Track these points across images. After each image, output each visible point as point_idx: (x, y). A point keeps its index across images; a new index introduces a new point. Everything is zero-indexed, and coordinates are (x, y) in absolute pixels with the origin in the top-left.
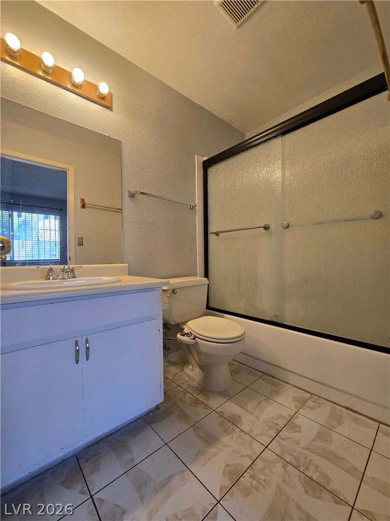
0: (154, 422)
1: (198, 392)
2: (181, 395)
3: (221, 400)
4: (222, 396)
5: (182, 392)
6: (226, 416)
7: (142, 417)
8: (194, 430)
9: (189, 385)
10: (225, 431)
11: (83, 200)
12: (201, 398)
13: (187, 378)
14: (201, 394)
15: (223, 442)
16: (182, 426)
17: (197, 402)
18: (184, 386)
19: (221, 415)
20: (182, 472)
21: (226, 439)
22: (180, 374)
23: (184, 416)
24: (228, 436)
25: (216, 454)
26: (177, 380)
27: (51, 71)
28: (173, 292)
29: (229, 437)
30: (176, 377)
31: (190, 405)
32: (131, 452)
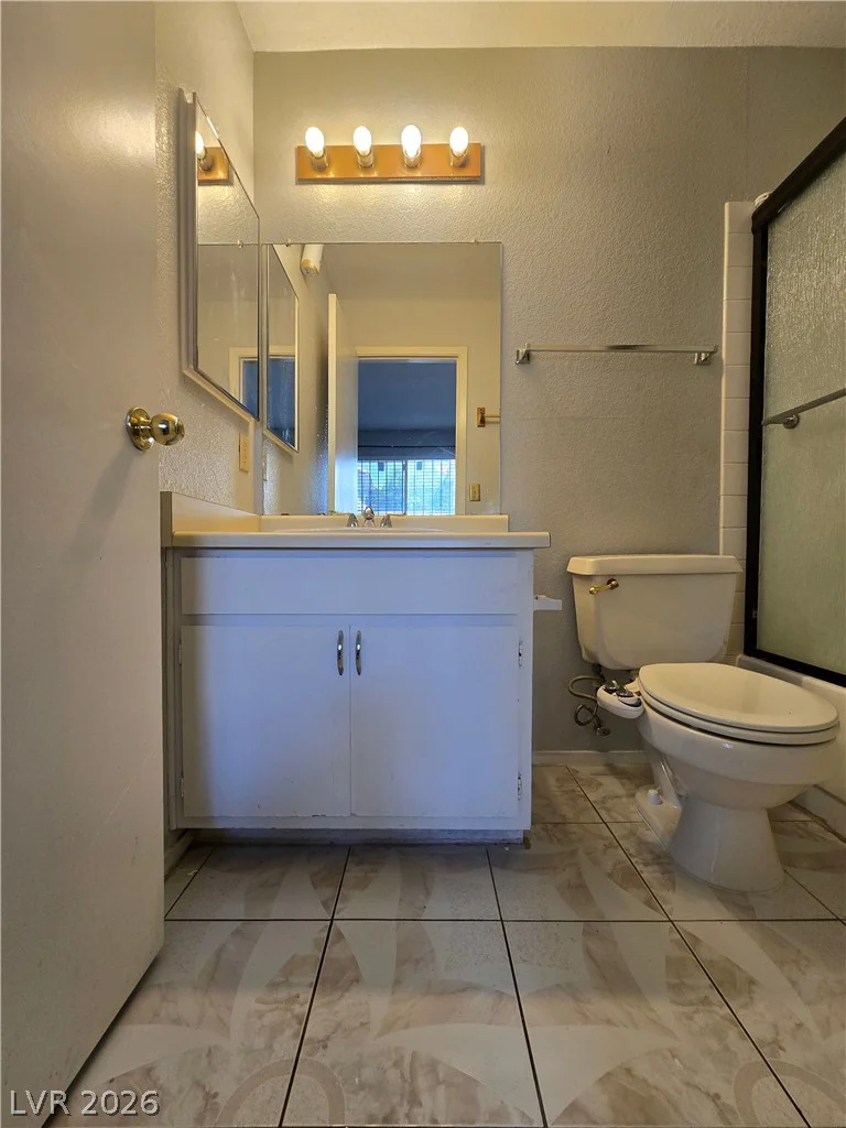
0: (503, 866)
1: (649, 857)
2: (600, 845)
3: (710, 908)
4: (720, 899)
5: (603, 838)
6: (703, 954)
7: (487, 845)
8: (585, 933)
9: (632, 833)
10: (672, 987)
11: (482, 411)
12: (649, 874)
13: (636, 817)
14: (656, 867)
15: (651, 1010)
16: (559, 909)
17: (630, 878)
18: (618, 831)
19: (689, 944)
20: (501, 995)
21: (664, 1009)
22: (624, 800)
23: (577, 891)
24: (677, 1003)
25: (609, 1022)
26: (608, 810)
27: (371, 160)
28: (609, 582)
29: (681, 1009)
30: (609, 804)
31: (610, 875)
32: (428, 893)
